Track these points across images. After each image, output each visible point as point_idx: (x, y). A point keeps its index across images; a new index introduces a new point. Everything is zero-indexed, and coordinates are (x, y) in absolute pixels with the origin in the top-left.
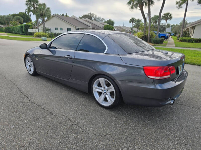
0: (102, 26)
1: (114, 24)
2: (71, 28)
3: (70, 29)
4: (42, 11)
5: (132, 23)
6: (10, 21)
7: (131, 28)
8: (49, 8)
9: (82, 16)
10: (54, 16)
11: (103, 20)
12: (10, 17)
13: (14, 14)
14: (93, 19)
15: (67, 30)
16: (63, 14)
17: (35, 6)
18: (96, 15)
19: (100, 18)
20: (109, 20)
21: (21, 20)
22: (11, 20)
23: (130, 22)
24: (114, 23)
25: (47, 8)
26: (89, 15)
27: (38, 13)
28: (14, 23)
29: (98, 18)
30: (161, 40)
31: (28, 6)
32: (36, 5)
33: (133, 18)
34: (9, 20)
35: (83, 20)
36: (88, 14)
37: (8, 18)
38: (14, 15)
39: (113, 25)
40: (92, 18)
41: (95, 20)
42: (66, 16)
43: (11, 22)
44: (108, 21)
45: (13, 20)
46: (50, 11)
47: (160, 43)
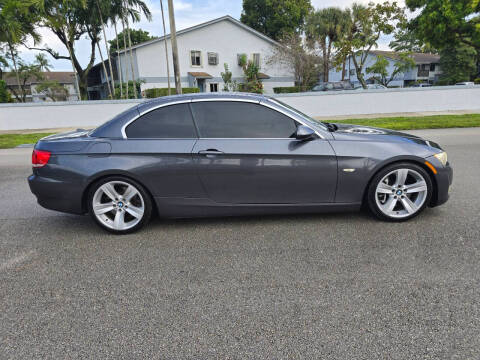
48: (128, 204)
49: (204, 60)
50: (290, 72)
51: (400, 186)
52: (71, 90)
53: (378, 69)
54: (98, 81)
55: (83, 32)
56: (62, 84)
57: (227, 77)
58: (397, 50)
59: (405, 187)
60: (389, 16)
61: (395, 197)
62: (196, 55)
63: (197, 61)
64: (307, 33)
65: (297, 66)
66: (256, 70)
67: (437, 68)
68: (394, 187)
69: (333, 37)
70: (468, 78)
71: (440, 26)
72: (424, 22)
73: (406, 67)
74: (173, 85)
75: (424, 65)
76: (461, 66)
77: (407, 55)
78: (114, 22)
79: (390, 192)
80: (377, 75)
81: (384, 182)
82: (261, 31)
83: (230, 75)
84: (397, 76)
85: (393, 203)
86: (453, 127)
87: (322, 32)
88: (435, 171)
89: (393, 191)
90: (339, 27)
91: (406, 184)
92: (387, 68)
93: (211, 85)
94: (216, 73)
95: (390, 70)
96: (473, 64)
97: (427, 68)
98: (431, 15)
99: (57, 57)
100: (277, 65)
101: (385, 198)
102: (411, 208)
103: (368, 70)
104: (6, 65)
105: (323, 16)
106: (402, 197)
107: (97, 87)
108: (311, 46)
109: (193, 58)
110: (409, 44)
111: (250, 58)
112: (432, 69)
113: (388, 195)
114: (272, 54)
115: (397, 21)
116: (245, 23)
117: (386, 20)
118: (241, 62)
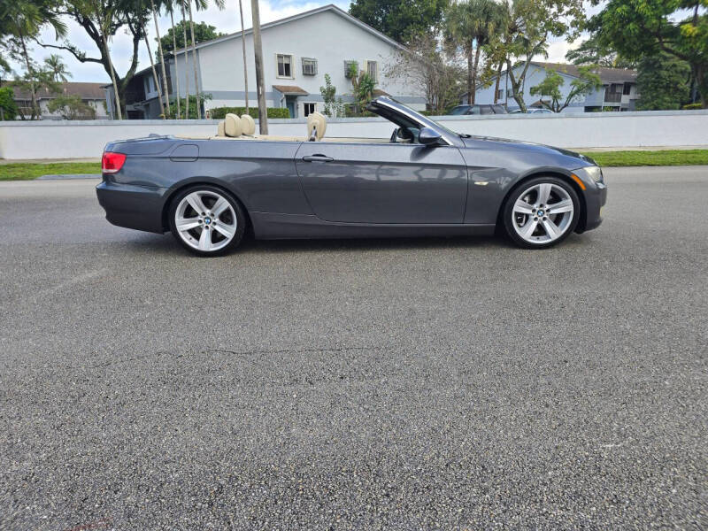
48: (217, 220)
49: (296, 69)
50: (420, 90)
51: (541, 206)
52: (100, 109)
53: (548, 88)
54: (141, 97)
55: (120, 24)
56: (86, 101)
57: (329, 95)
58: (577, 62)
59: (547, 207)
60: (560, 10)
61: (536, 219)
62: (285, 61)
63: (285, 70)
64: (446, 33)
65: (430, 82)
66: (371, 85)
67: (633, 91)
68: (536, 206)
69: (483, 39)
70: (678, 105)
71: (631, 26)
72: (609, 20)
73: (589, 87)
74: (254, 104)
75: (614, 86)
76: (667, 87)
77: (590, 69)
78: (169, 9)
79: (529, 212)
80: (546, 98)
81: (523, 199)
82: (378, 29)
83: (333, 91)
84: (575, 100)
85: (533, 226)
86: (639, 165)
87: (468, 33)
88: (583, 188)
89: (534, 211)
90: (491, 26)
91: (549, 202)
92: (560, 88)
93: (306, 106)
94: (313, 87)
95: (565, 90)
96: (684, 85)
97: (619, 90)
98: (619, 10)
99: (82, 59)
100: (402, 79)
101: (523, 219)
102: (554, 232)
103: (533, 91)
104: (8, 69)
105: (470, 10)
106: (544, 219)
107: (140, 107)
108: (451, 53)
109: (280, 65)
110: (595, 54)
111: (363, 67)
112: (627, 92)
113: (527, 216)
114: (394, 62)
115: (571, 18)
116: (356, 16)
117: (556, 15)
118: (350, 73)
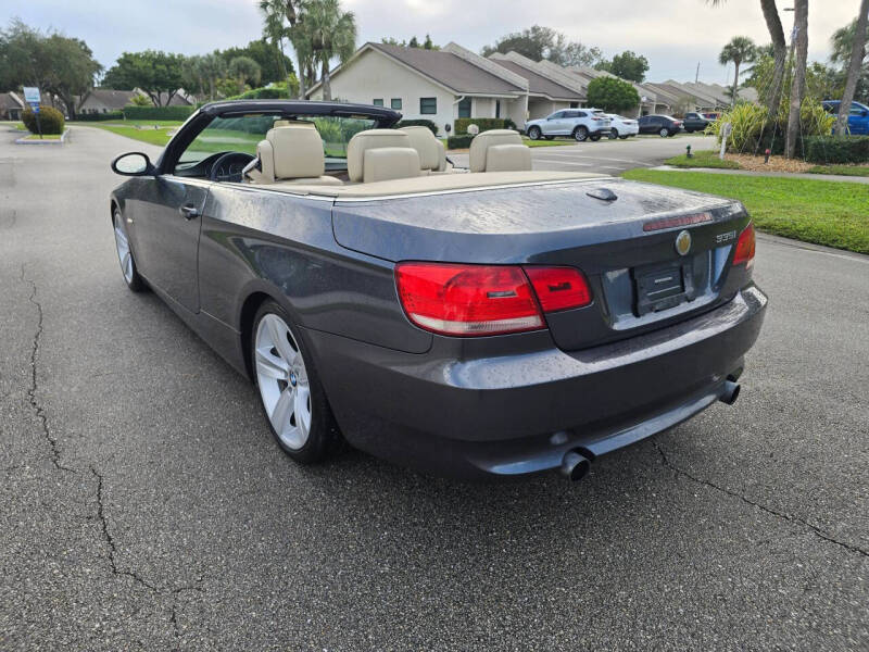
0: (579, 85)
1: (646, 73)
2: (434, 99)
3: (432, 103)
4: (318, 31)
5: (734, 63)
6: (214, 80)
7: (728, 91)
8: (348, 17)
9: (500, 42)
10: (369, 50)
11: (591, 58)
12: (214, 61)
13: (231, 50)
14: (546, 52)
15: (421, 106)
16: (414, 39)
17: (297, 10)
18: (561, 37)
19: (579, 48)
20: (621, 55)
21: (254, 73)
22: (218, 74)
23: (724, 60)
24: (647, 69)
25: (341, 16)
26: (531, 36)
27: (304, 38)
28: (229, 85)
29: (569, 49)
30: (860, 143)
31: (270, 11)
32: (300, 7)
33: (739, 42)
34: (213, 75)
35: (494, 60)
36: (523, 35)
37: (207, 68)
38: (231, 54)
39: (638, 78)
40: (541, 51)
41: (554, 58)
42: (428, 45)
43: (219, 81)
44: (616, 58)
45: (226, 75)
46: (353, 29)
47: (851, 160)
